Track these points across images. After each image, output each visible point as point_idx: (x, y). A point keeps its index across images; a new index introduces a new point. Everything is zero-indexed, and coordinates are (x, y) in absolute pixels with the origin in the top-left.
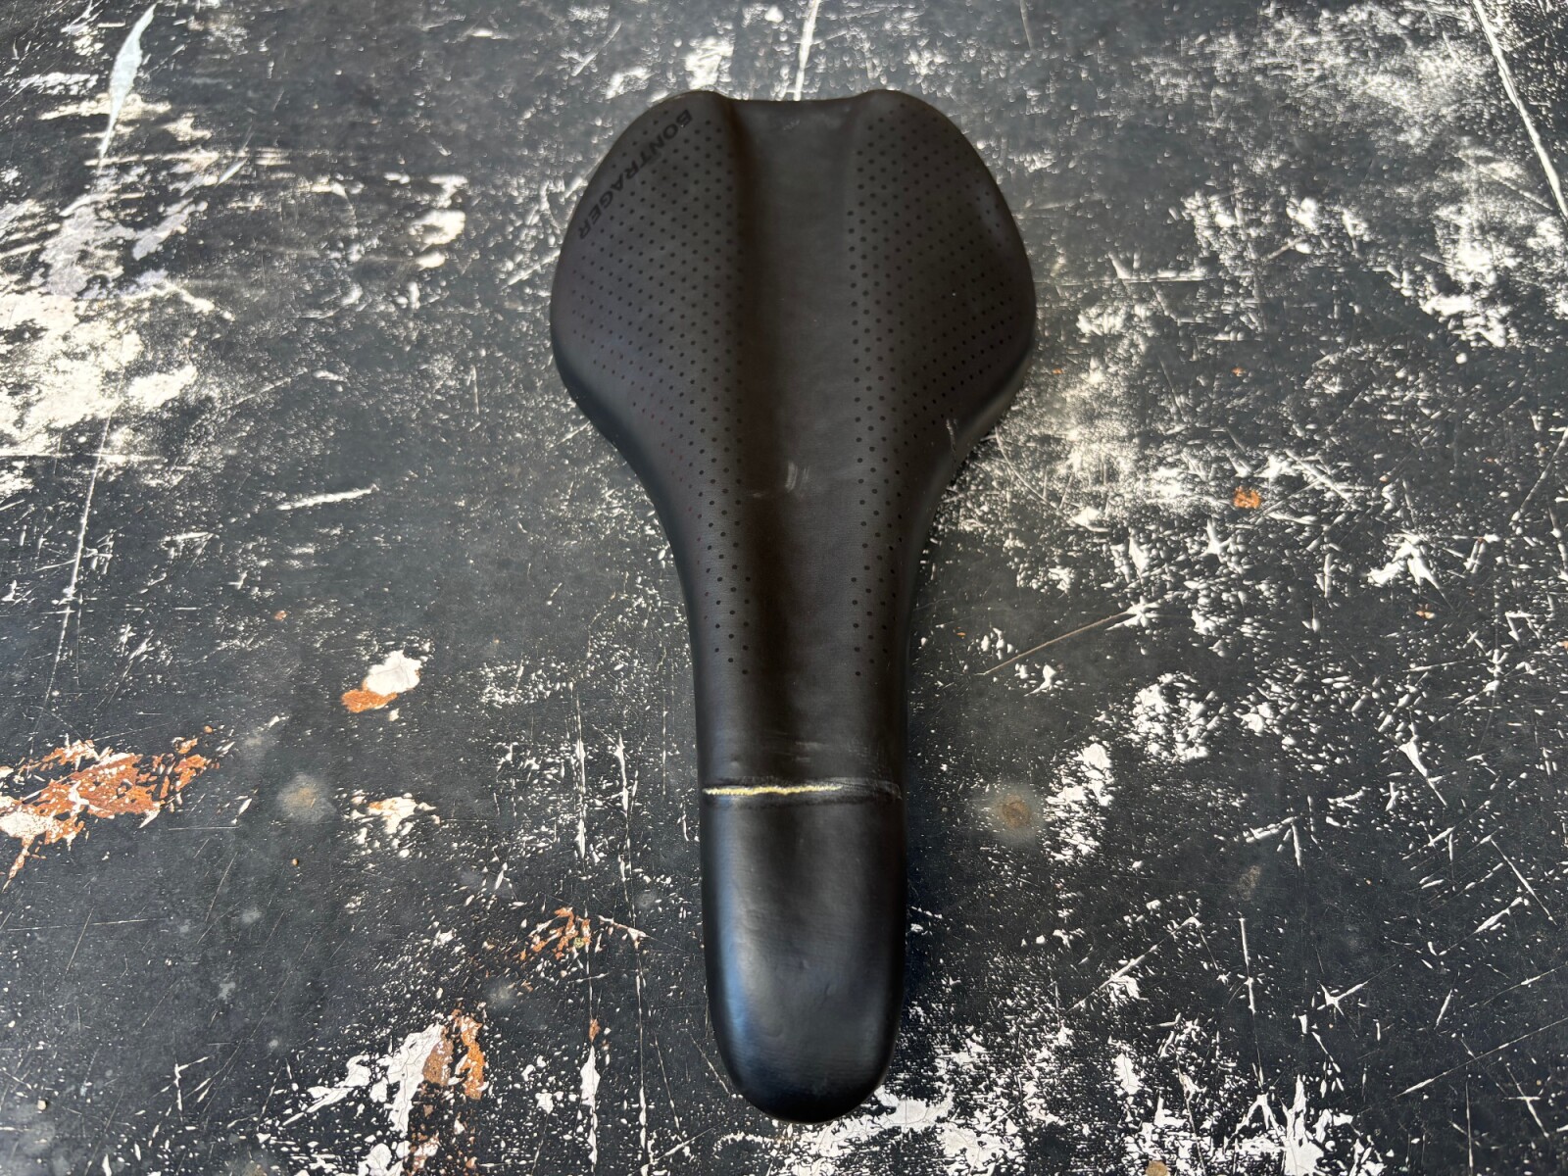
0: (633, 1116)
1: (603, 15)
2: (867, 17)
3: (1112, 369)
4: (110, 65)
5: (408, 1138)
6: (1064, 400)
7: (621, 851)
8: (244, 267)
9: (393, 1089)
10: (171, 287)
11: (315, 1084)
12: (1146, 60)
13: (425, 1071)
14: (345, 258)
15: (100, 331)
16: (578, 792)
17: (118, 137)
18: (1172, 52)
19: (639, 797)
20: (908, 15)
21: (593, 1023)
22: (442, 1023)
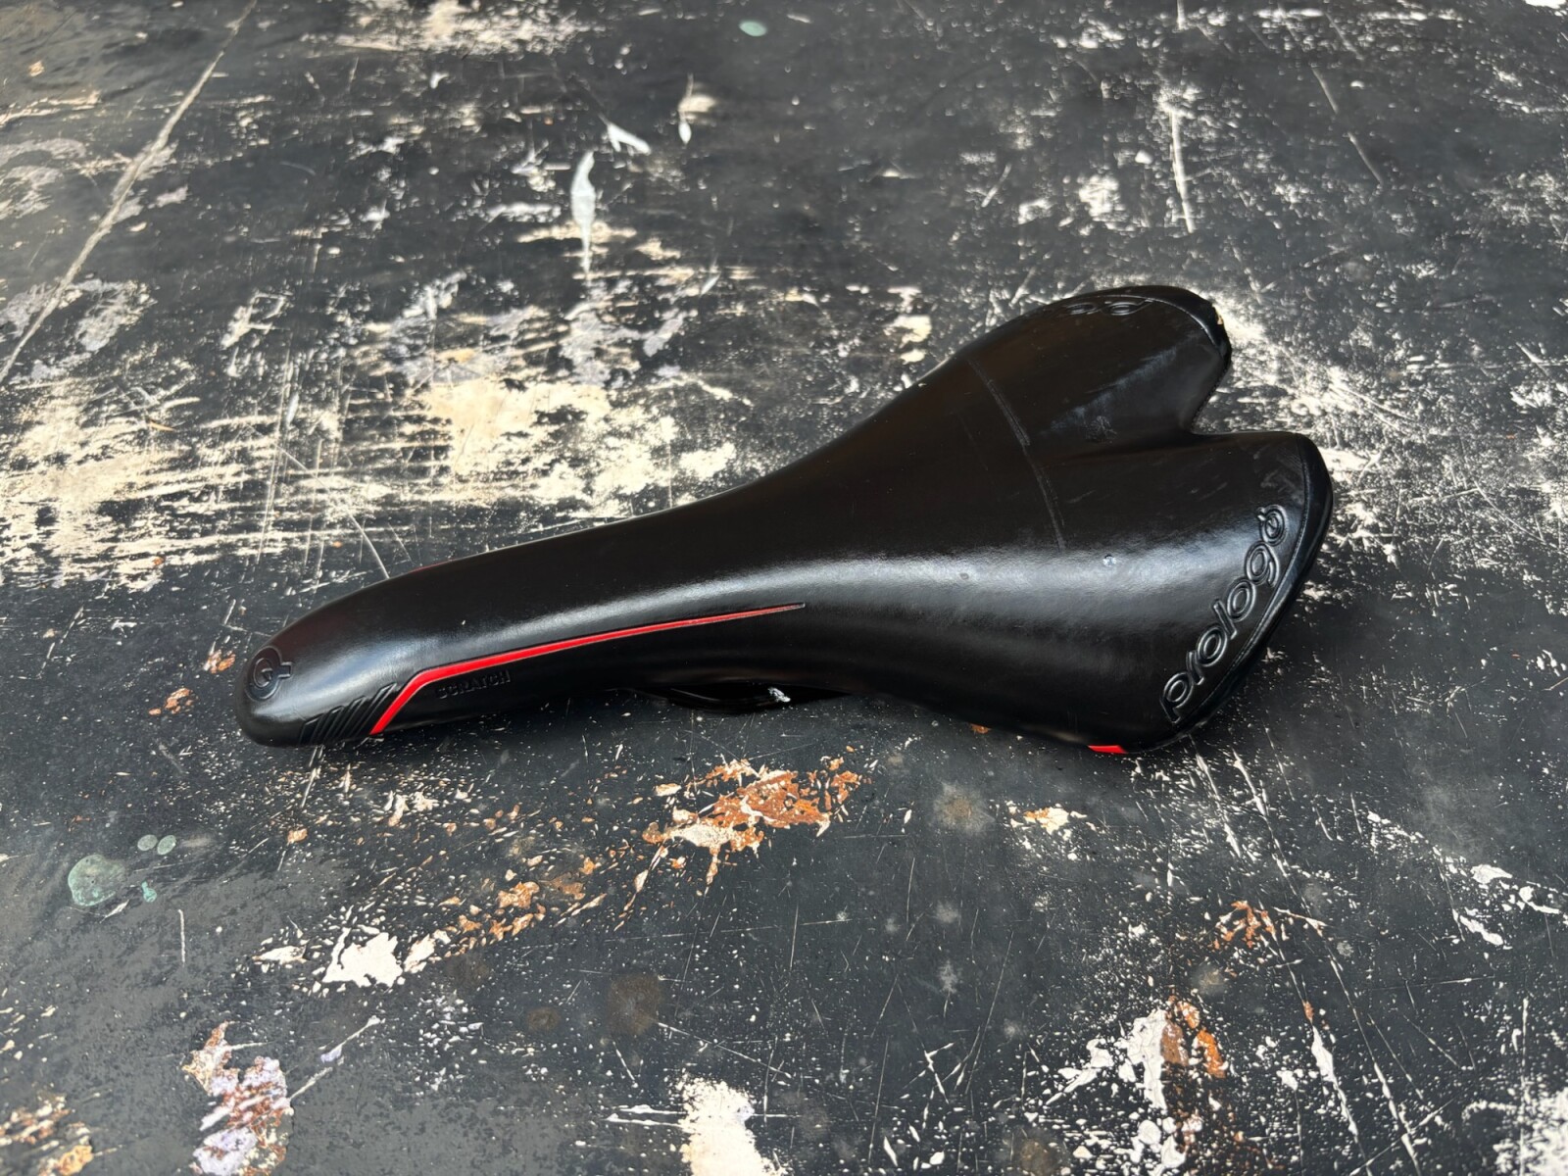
0: (1377, 1089)
1: (991, 159)
2: (1225, 159)
3: (1558, 435)
4: (567, 198)
5: (1170, 1114)
6: (1526, 460)
7: (1273, 850)
8: (749, 362)
9: (1139, 1070)
10: (687, 379)
11: (1063, 1067)
12: (1483, 191)
13: (1162, 1051)
14: (835, 353)
15: (635, 415)
16: (1213, 800)
17: (595, 257)
18: (1501, 185)
19: (1272, 801)
20: (1261, 156)
21: (1307, 1005)
22: (1163, 1008)
